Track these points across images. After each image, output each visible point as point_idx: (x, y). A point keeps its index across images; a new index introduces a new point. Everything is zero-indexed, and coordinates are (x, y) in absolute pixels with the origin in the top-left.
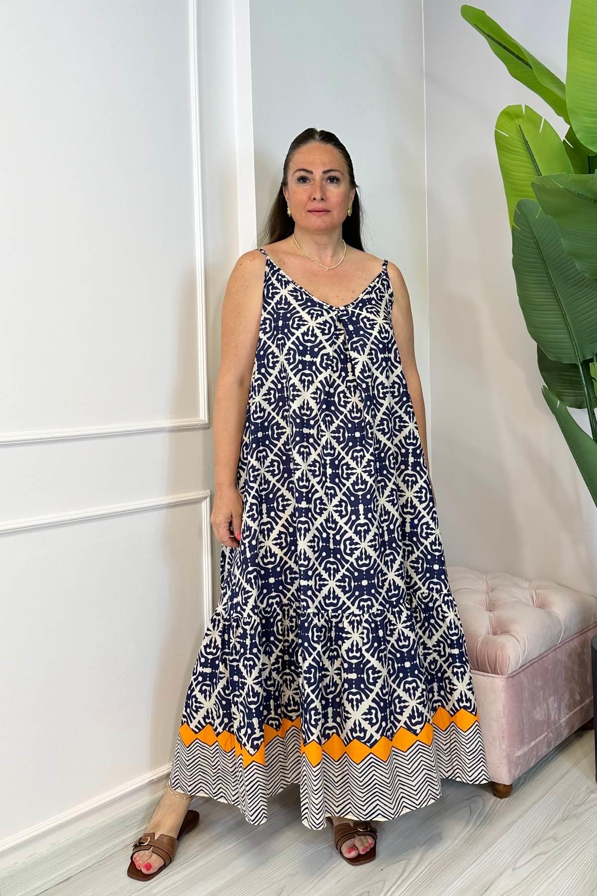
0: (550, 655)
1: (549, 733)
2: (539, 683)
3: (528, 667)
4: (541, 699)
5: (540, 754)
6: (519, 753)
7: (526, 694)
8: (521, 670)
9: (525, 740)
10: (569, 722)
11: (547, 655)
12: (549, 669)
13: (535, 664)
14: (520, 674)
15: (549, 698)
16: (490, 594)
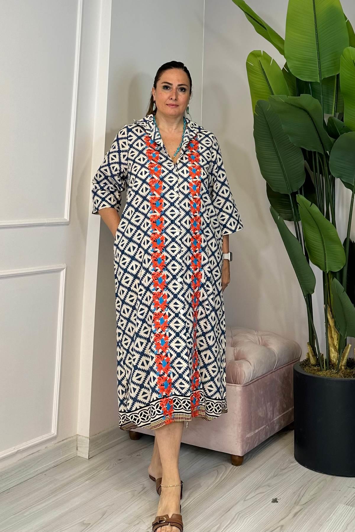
0: (268, 375)
1: (266, 426)
2: (262, 393)
3: (255, 381)
4: (262, 403)
5: (261, 439)
7: (254, 398)
8: (251, 382)
9: (252, 428)
10: (279, 421)
12: (268, 384)
13: (259, 380)
14: (251, 385)
15: (267, 403)
16: (233, 337)
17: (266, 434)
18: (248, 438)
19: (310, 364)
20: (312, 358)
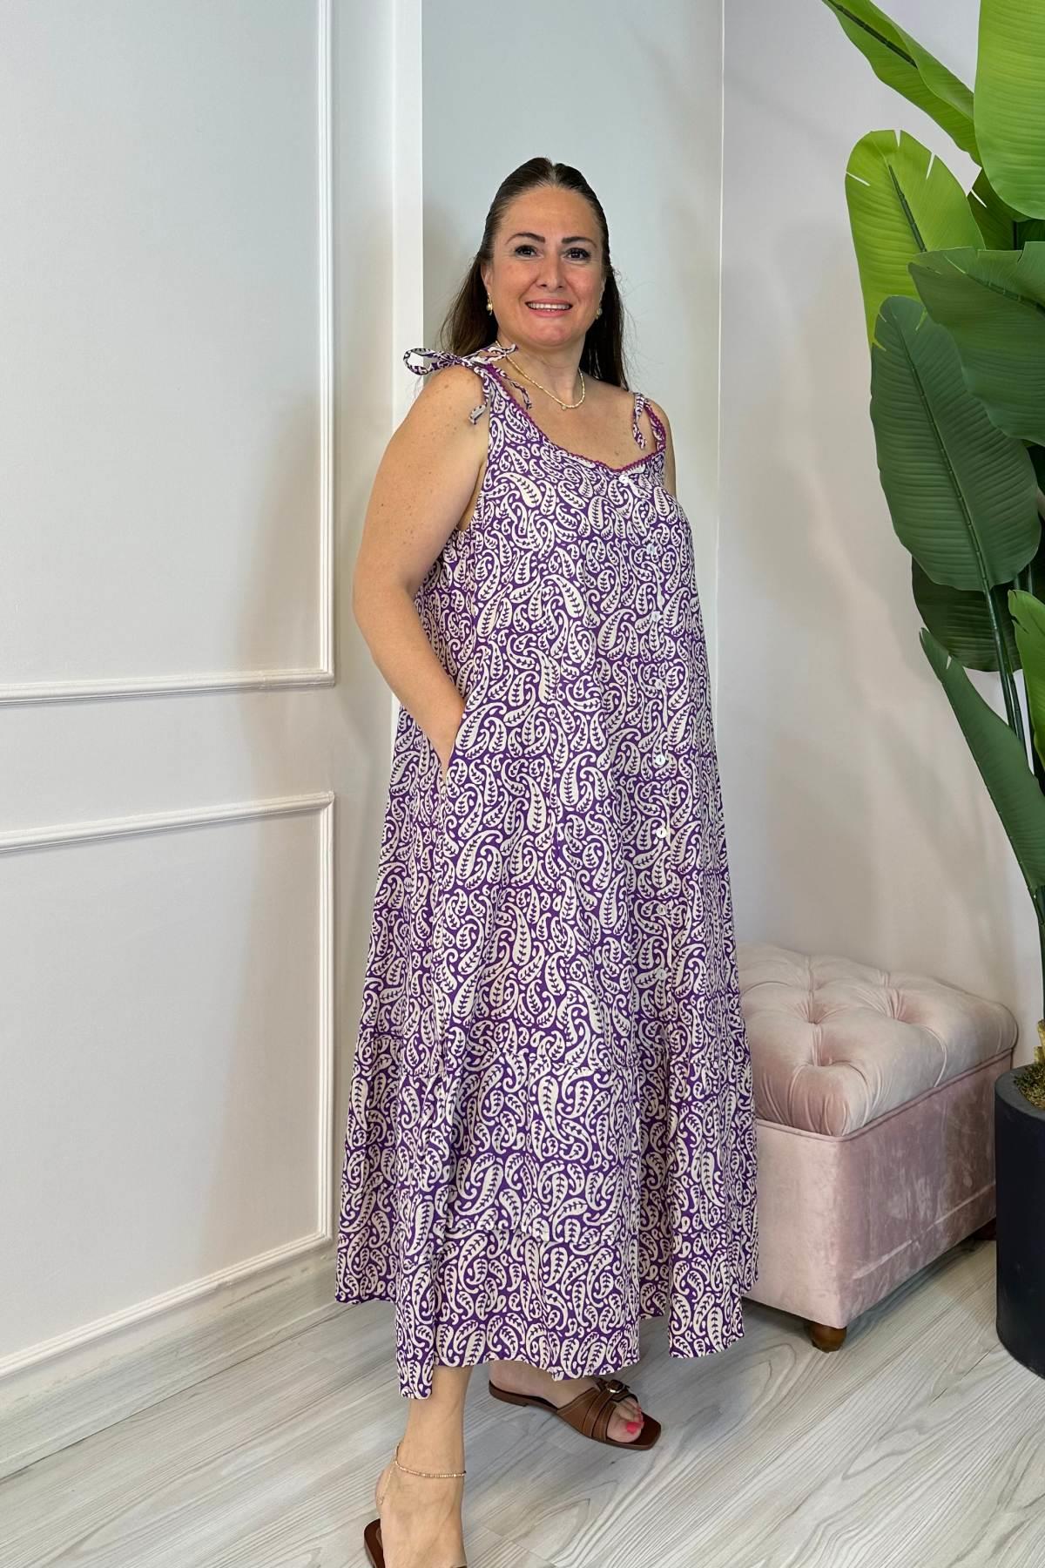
0: (920, 1105)
1: (913, 1242)
2: (900, 1154)
3: (880, 1124)
4: (902, 1181)
5: (897, 1277)
6: (859, 1274)
7: (876, 1172)
8: (867, 1128)
9: (871, 1252)
10: (951, 1223)
11: (916, 1105)
12: (918, 1128)
13: (893, 1120)
14: (867, 1135)
15: (917, 1179)
16: (817, 993)
17: (913, 1263)
18: (860, 1280)
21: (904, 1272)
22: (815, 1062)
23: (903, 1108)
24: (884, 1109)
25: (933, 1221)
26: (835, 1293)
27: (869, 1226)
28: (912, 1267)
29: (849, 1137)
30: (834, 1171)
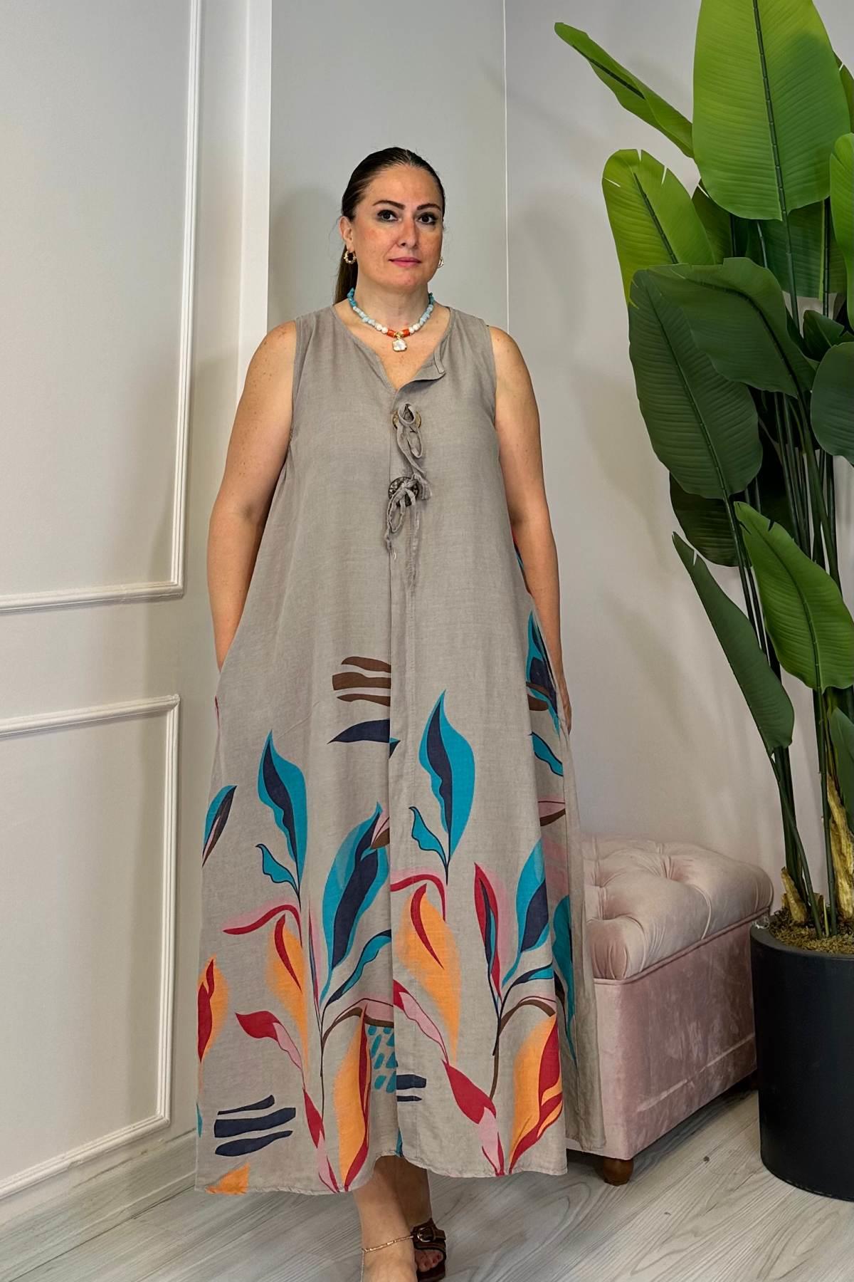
0: (690, 954)
1: (688, 1082)
2: (674, 998)
3: (657, 969)
4: (677, 1023)
5: (676, 1114)
6: (643, 1107)
7: (653, 1012)
8: (645, 973)
9: (652, 1088)
10: (721, 1068)
11: (686, 954)
12: (688, 976)
13: (666, 967)
14: (645, 980)
15: (689, 1024)
16: (601, 862)
17: (690, 1100)
18: (643, 1113)
19: (791, 922)
20: (795, 906)
21: (682, 1112)
22: (601, 915)
23: (676, 957)
24: (659, 956)
25: (706, 1063)
26: (623, 1126)
27: (649, 1063)
28: (687, 1106)
29: (629, 980)
30: (617, 1011)
